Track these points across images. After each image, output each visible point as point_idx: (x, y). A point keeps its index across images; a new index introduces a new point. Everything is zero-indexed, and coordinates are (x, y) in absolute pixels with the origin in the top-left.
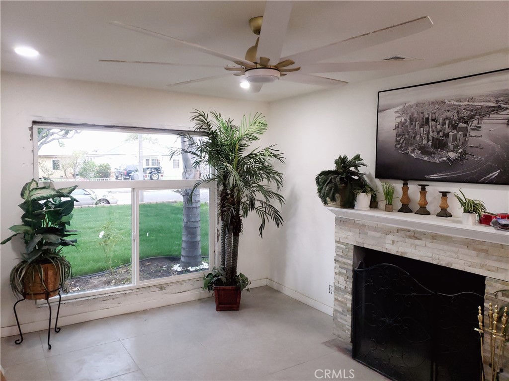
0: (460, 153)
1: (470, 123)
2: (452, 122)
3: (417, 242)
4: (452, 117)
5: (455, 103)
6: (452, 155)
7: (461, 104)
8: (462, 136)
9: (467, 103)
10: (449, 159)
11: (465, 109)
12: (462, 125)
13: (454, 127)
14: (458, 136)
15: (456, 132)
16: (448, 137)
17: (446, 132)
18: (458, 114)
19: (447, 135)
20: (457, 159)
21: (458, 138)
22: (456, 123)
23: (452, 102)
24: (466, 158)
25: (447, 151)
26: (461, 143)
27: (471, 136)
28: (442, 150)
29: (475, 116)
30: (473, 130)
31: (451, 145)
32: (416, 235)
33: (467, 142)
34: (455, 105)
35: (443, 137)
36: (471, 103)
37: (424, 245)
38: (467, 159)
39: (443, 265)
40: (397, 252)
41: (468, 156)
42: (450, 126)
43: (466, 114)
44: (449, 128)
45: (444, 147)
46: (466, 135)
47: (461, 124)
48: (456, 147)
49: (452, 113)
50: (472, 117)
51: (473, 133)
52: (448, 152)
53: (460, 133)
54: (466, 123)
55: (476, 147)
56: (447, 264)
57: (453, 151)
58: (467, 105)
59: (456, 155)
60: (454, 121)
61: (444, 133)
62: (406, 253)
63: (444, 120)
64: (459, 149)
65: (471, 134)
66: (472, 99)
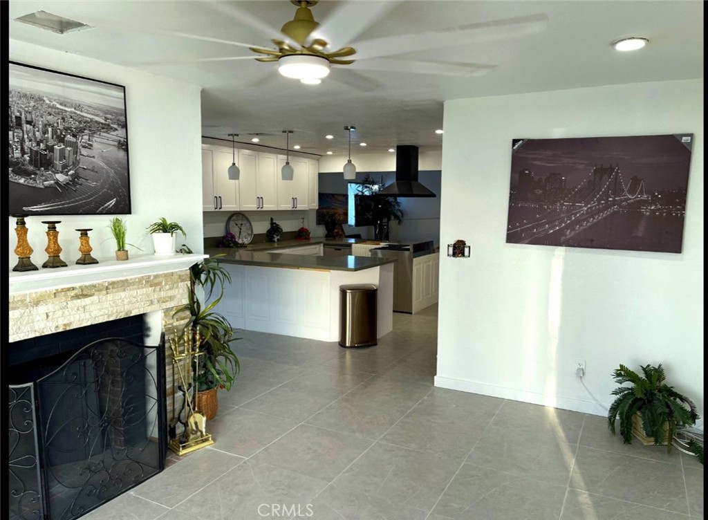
0: (72, 175)
1: (80, 138)
2: (56, 133)
3: (87, 301)
4: (55, 125)
5: (58, 106)
6: (61, 177)
7: (66, 109)
8: (72, 153)
9: (73, 110)
10: (57, 182)
11: (71, 118)
12: (69, 138)
13: (61, 139)
14: (67, 153)
15: (63, 147)
16: (53, 152)
17: (49, 144)
18: (64, 122)
19: (51, 149)
20: (68, 183)
21: (67, 155)
22: (61, 133)
23: (54, 103)
24: (80, 182)
25: (53, 172)
26: (71, 163)
27: (83, 155)
28: (47, 169)
29: (85, 130)
30: (84, 147)
31: (58, 163)
32: (85, 293)
33: (79, 163)
34: (58, 108)
35: (45, 150)
36: (78, 112)
37: (97, 301)
38: (81, 184)
39: (122, 317)
40: (57, 327)
41: (81, 181)
42: (55, 137)
43: (74, 125)
44: (53, 138)
45: (49, 165)
46: (77, 152)
47: (69, 136)
48: (65, 167)
49: (55, 118)
50: (81, 130)
51: (84, 151)
52: (55, 173)
53: (69, 149)
54: (74, 136)
55: (89, 170)
56: (126, 314)
57: (62, 172)
58: (74, 113)
59: (67, 177)
60: (58, 131)
61: (47, 146)
62: (70, 324)
63: (45, 126)
64: (69, 171)
65: (82, 153)
66: (78, 107)
